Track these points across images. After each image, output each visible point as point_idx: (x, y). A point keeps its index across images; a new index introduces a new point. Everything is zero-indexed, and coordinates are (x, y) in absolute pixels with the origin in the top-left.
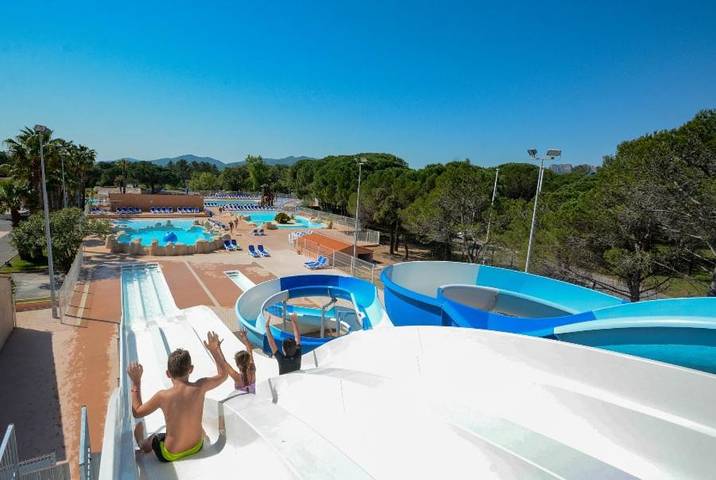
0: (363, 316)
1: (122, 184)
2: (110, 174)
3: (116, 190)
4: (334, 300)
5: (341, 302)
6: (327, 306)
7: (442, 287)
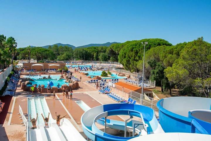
0: (147, 126)
1: (29, 59)
2: (23, 54)
3: (26, 61)
4: (132, 117)
5: (135, 118)
6: (128, 120)
7: (191, 111)
